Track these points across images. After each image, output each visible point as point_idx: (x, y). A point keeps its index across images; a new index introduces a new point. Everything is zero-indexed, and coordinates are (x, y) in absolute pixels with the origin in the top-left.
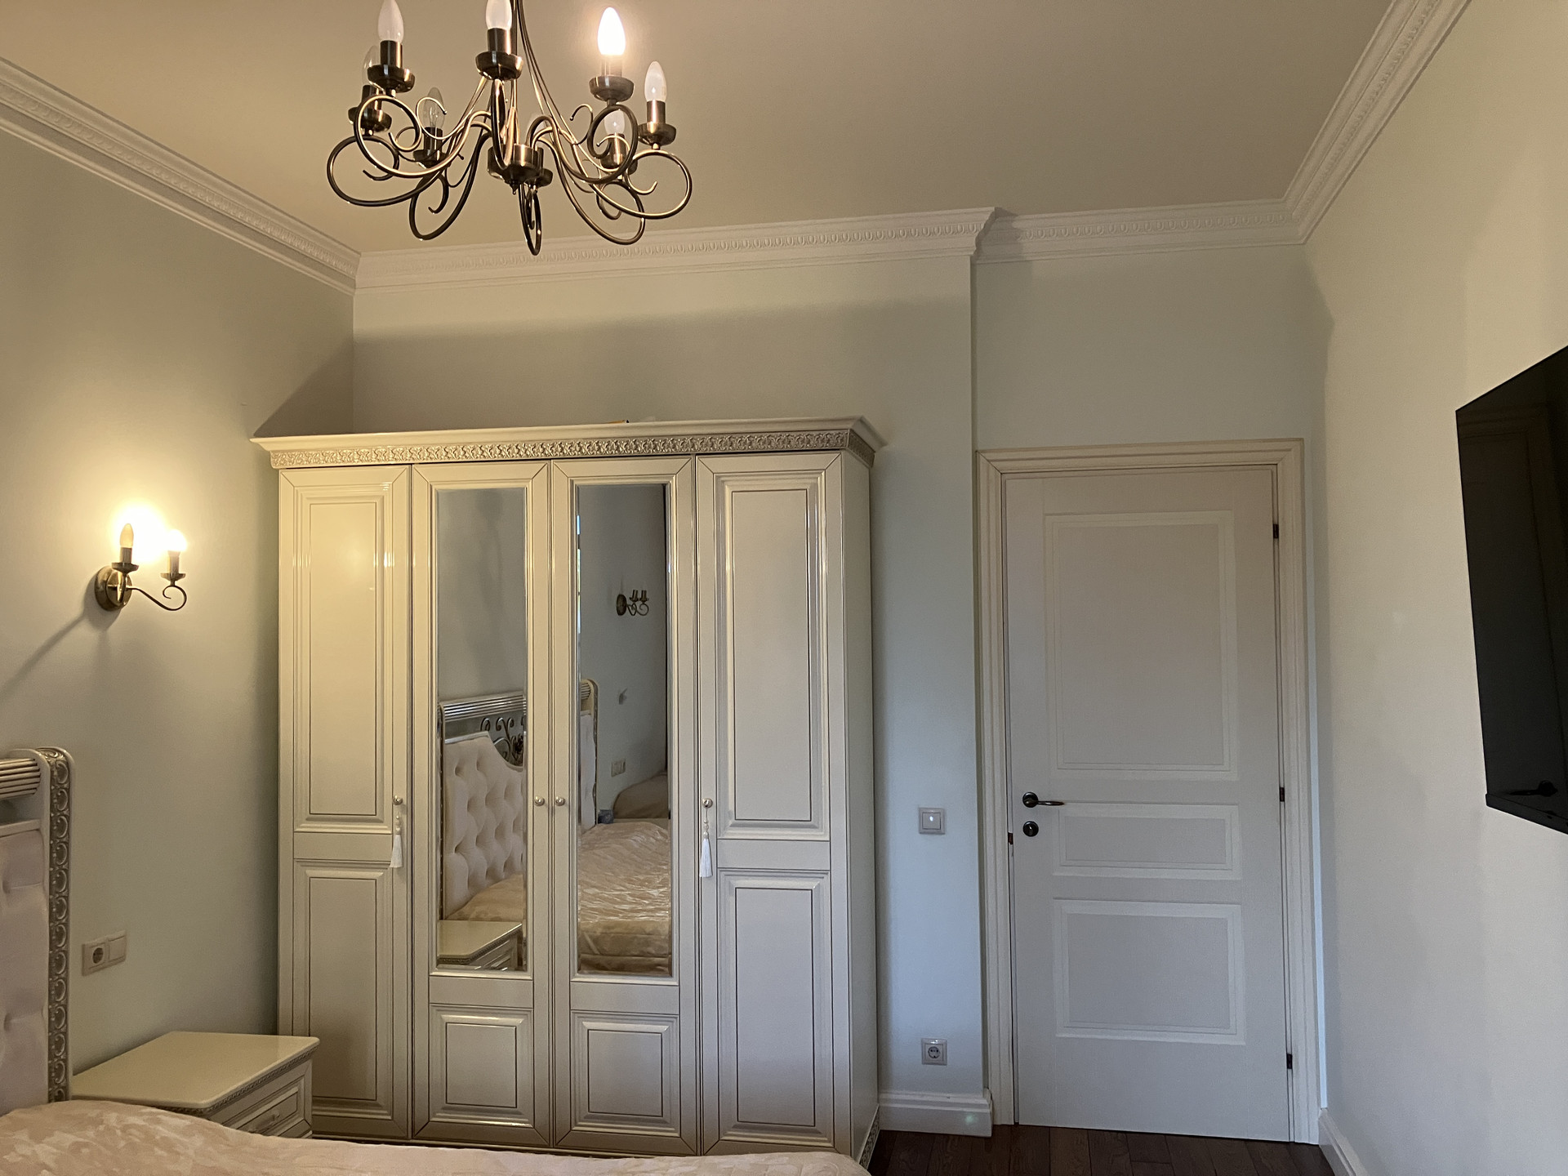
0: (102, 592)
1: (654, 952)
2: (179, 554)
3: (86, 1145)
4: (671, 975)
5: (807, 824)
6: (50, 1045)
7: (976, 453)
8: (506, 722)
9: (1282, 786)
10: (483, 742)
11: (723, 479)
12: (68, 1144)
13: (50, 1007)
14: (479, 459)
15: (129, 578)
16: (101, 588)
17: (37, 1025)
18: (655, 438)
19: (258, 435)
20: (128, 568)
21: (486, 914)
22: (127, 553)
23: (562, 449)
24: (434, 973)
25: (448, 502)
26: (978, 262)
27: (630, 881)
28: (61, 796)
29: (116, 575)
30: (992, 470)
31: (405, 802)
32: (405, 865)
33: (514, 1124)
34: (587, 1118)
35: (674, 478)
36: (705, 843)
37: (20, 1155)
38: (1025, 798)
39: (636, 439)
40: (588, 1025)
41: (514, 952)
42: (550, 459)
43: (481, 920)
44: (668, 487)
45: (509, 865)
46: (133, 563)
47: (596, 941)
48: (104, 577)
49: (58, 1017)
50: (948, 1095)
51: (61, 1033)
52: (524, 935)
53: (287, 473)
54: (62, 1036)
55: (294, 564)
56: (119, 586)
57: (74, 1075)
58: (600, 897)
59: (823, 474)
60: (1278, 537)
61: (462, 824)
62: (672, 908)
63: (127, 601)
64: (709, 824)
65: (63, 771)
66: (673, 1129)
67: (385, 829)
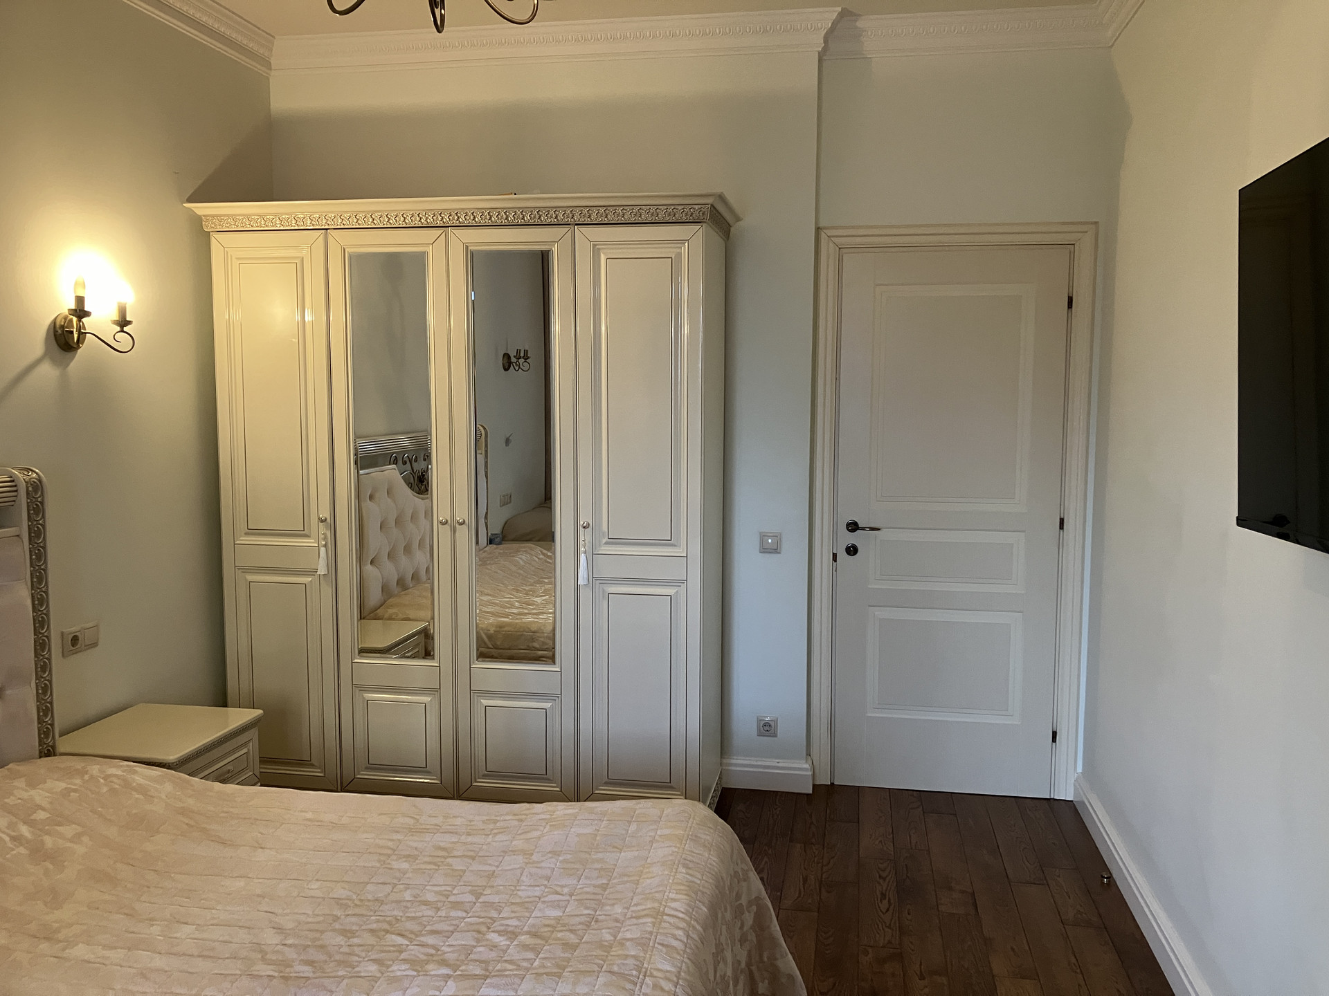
0: (60, 334)
1: (538, 646)
2: (126, 304)
3: (75, 791)
4: (554, 663)
5: (668, 543)
6: (38, 712)
7: (818, 229)
8: (411, 458)
9: (1062, 517)
10: (392, 473)
11: (597, 247)
12: (60, 790)
13: (37, 681)
14: (385, 226)
15: (83, 323)
16: (60, 331)
17: (27, 695)
18: (539, 209)
19: (190, 200)
20: (81, 313)
21: (397, 615)
22: (80, 300)
23: (458, 218)
24: (356, 661)
25: (359, 263)
26: (825, 58)
27: (518, 591)
28: (37, 508)
29: (71, 321)
30: (831, 244)
31: (328, 520)
32: (330, 571)
33: (426, 781)
34: (485, 776)
35: (556, 245)
36: (583, 557)
37: (19, 799)
38: (848, 525)
39: (523, 210)
40: (485, 702)
41: (423, 645)
42: (448, 227)
43: (393, 619)
44: (550, 253)
45: (415, 576)
46: (86, 309)
47: (490, 637)
48: (61, 321)
49: (44, 690)
50: (778, 761)
51: (48, 703)
52: (432, 632)
53: (218, 236)
54: (48, 705)
55: (227, 317)
56: (75, 330)
57: (60, 737)
58: (493, 603)
59: (686, 244)
60: (1071, 307)
61: (376, 541)
62: (555, 613)
63: (82, 344)
64: (586, 542)
65: (36, 488)
66: (555, 785)
67: (313, 543)
